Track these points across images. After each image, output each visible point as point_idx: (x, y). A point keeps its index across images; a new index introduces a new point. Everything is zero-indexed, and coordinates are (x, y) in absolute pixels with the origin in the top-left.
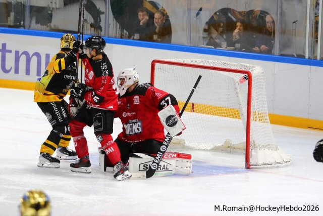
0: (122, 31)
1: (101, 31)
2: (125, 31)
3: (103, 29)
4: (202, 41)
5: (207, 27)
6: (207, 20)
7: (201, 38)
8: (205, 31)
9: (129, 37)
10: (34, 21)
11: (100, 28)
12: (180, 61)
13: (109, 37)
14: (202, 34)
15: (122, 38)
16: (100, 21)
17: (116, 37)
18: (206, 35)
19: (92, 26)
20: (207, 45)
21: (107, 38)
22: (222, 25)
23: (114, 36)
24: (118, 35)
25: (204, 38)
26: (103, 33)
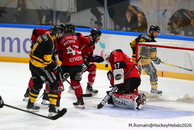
0: (115, 26)
1: (102, 26)
2: (117, 26)
3: (103, 25)
4: (167, 31)
5: (170, 22)
6: (170, 17)
7: (167, 29)
8: (169, 24)
9: (120, 30)
10: (58, 21)
11: (101, 24)
13: (107, 30)
14: (167, 26)
15: (115, 30)
16: (101, 19)
17: (111, 30)
18: (169, 26)
19: (96, 23)
20: (170, 33)
21: (106, 30)
22: (180, 20)
23: (110, 29)
24: (113, 28)
25: (168, 29)
26: (103, 27)
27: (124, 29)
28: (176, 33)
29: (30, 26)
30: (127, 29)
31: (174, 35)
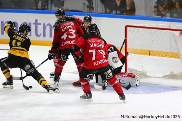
3: (95, 8)
4: (153, 13)
5: (156, 5)
7: (153, 11)
8: (155, 7)
9: (110, 13)
12: (142, 25)
13: (98, 13)
14: (153, 9)
15: (106, 13)
17: (102, 13)
18: (156, 9)
20: (157, 15)
21: (97, 14)
22: (165, 3)
23: (101, 12)
24: (104, 12)
25: (155, 11)
26: (94, 11)
27: (114, 12)
28: (162, 15)
29: (27, 11)
30: (116, 12)
31: (160, 17)
